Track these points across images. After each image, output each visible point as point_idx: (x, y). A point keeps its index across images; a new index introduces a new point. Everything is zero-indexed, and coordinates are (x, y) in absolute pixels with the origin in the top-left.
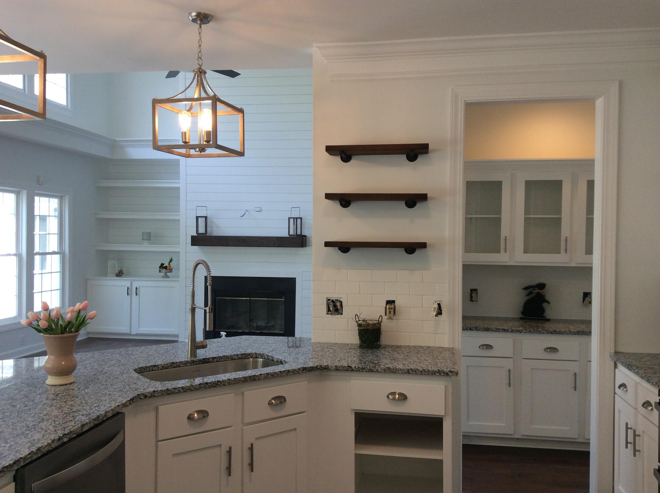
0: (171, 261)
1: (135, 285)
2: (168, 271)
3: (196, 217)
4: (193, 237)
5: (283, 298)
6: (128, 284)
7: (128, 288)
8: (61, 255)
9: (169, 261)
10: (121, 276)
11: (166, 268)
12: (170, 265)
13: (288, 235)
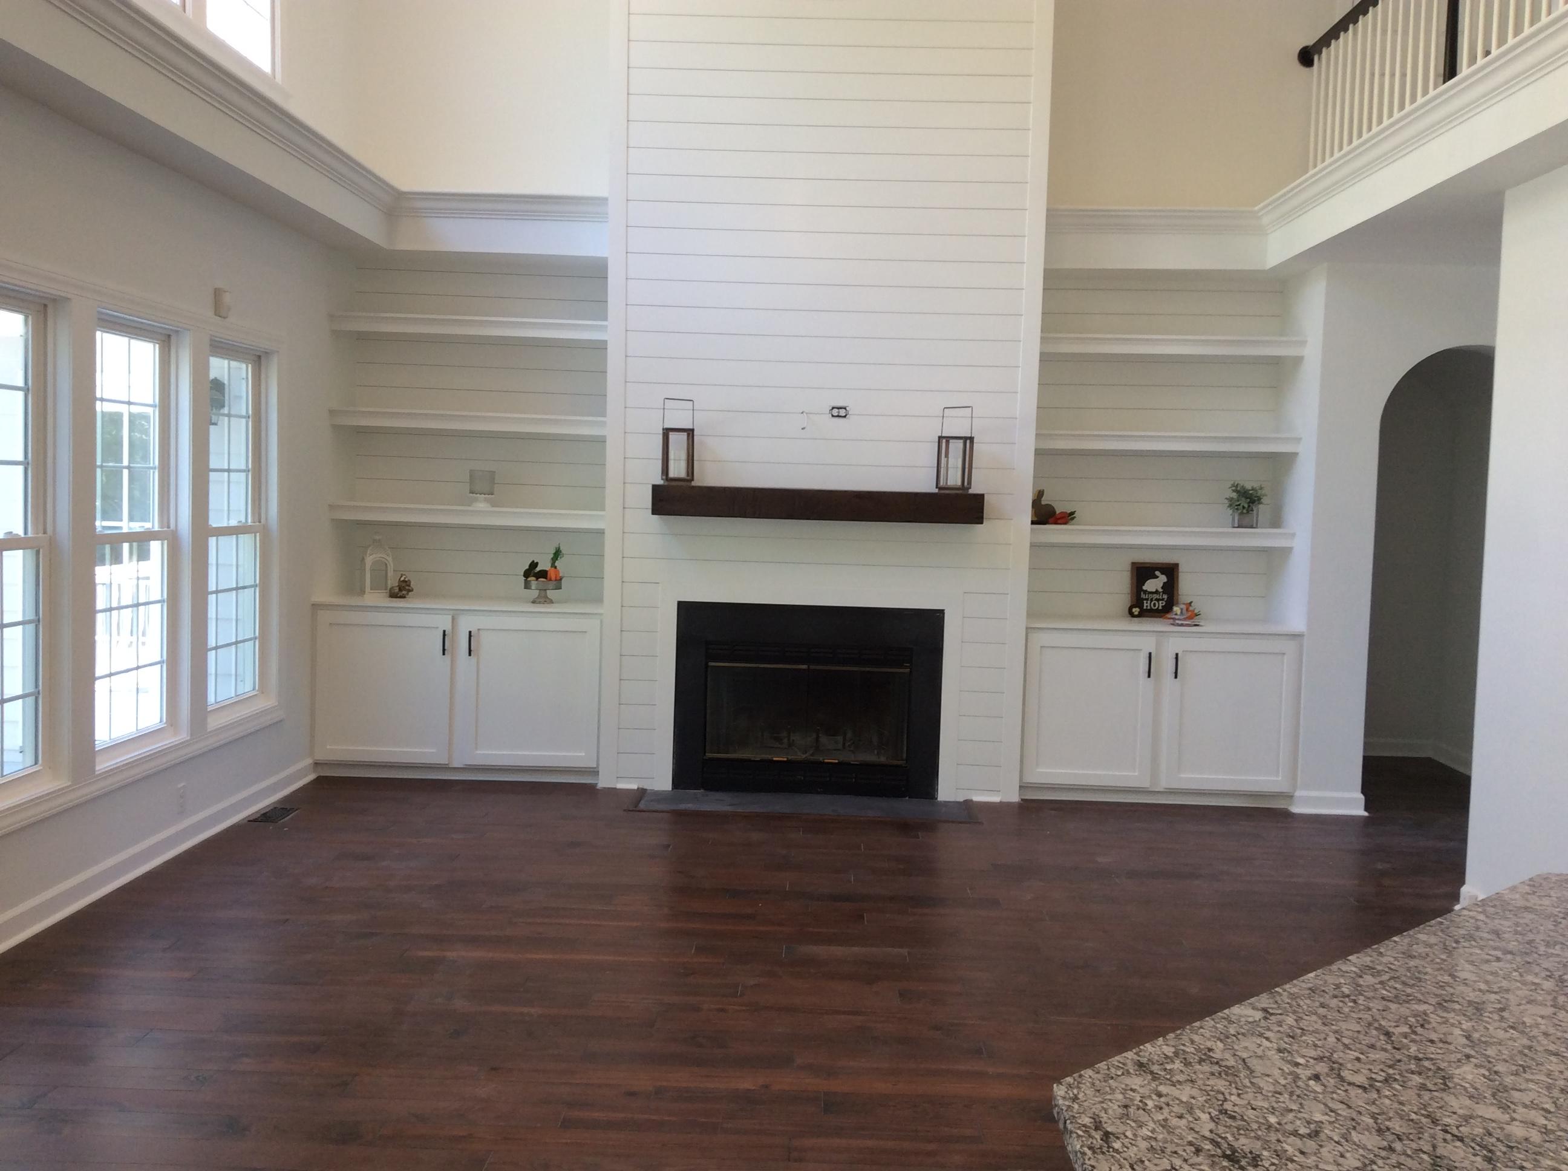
0: (557, 554)
1: (466, 624)
2: (551, 584)
3: (663, 429)
4: (655, 488)
5: (906, 667)
6: (444, 622)
7: (444, 635)
8: (258, 534)
9: (552, 556)
10: (403, 597)
11: (543, 574)
12: (556, 567)
13: (937, 488)
